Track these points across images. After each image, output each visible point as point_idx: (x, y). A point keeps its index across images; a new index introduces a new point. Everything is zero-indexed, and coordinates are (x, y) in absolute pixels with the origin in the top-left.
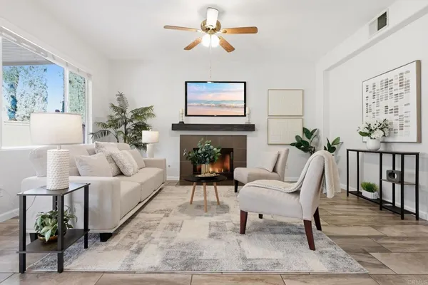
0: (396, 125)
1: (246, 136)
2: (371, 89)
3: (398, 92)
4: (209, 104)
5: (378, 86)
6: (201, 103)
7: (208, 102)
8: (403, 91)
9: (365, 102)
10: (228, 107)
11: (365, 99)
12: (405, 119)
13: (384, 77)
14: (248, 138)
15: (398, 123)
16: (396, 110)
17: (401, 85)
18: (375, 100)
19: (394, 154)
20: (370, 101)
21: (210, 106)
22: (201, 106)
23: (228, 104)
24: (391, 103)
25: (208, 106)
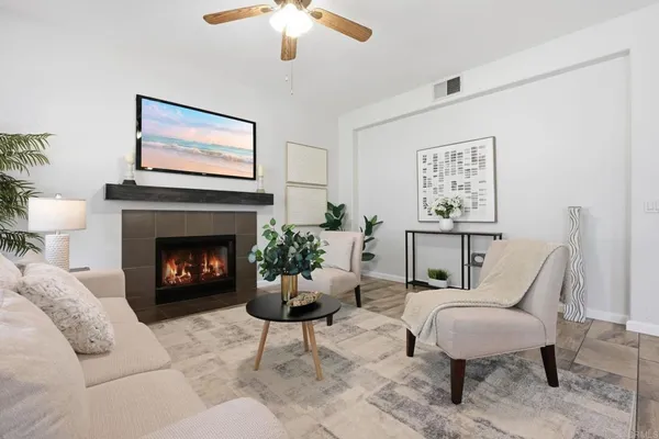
0: (468, 203)
1: (255, 213)
2: (430, 160)
3: (471, 167)
4: (187, 148)
5: (442, 158)
6: (171, 144)
7: (187, 144)
8: (477, 166)
9: (421, 174)
10: (226, 159)
11: (421, 171)
12: (479, 197)
13: (450, 149)
14: (258, 216)
15: (471, 201)
16: (467, 187)
17: (474, 160)
18: (437, 173)
19: (463, 234)
20: (430, 173)
21: (191, 153)
22: (173, 149)
23: (227, 154)
24: (461, 179)
25: (185, 151)
